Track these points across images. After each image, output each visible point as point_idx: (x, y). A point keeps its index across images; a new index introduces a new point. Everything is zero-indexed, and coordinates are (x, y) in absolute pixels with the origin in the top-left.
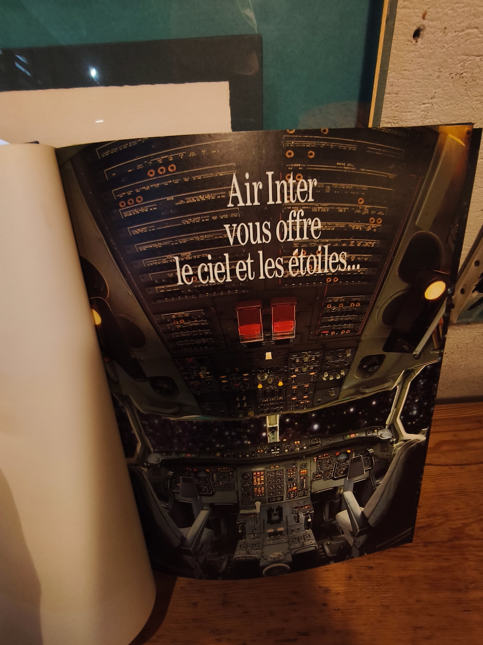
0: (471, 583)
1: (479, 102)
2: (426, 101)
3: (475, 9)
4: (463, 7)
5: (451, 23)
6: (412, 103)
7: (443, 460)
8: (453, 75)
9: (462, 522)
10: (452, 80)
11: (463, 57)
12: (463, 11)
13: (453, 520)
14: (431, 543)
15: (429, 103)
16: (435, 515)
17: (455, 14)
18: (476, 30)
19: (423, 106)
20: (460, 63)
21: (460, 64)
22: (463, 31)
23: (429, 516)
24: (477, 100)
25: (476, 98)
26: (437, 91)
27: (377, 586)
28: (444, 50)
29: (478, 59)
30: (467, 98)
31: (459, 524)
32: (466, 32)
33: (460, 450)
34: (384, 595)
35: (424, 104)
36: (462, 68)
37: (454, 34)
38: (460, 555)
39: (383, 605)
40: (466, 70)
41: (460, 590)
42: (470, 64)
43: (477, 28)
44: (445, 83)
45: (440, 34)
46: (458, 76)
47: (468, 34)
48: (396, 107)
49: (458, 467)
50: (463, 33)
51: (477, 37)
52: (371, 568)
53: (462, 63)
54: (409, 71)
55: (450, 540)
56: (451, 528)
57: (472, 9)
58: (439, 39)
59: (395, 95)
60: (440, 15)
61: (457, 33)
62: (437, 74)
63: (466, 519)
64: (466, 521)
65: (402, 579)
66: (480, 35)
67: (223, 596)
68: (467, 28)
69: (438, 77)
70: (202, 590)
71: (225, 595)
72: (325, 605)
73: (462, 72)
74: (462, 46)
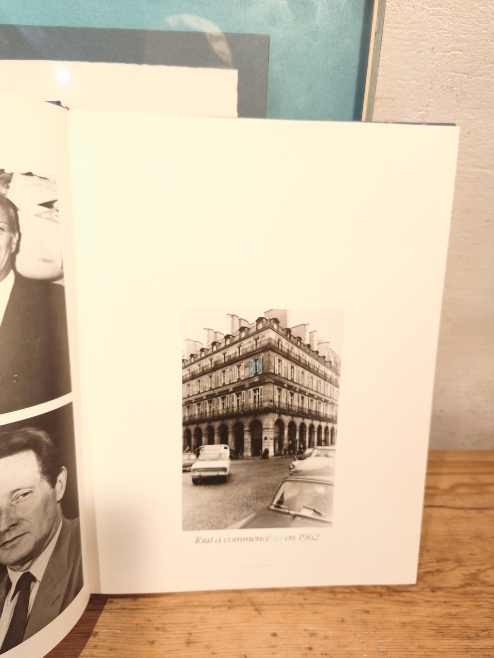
0: (483, 631)
1: (471, 114)
2: (422, 108)
3: (457, 36)
4: (447, 33)
5: (438, 44)
6: (408, 109)
7: (459, 502)
8: (445, 88)
9: (477, 567)
10: (444, 92)
11: (452, 73)
12: (448, 37)
13: (466, 566)
14: (440, 589)
15: (424, 111)
16: (446, 560)
17: (441, 38)
18: (460, 53)
19: (419, 113)
20: (449, 78)
21: (449, 80)
22: (449, 52)
23: (438, 561)
24: (469, 112)
25: (468, 110)
26: (431, 100)
27: (374, 631)
28: (434, 66)
29: (465, 76)
30: (459, 109)
31: (473, 570)
32: (452, 53)
33: (478, 494)
34: (381, 641)
35: (420, 111)
36: (451, 82)
37: (441, 54)
38: (472, 601)
39: (379, 652)
40: (455, 85)
41: (469, 638)
42: (458, 80)
43: (462, 51)
44: (438, 94)
45: (429, 53)
46: (448, 90)
47: (454, 55)
48: (394, 111)
49: (475, 511)
51: (462, 57)
52: (368, 612)
53: (451, 79)
54: (403, 80)
55: (462, 586)
56: (463, 574)
57: (455, 35)
58: (429, 56)
59: (391, 101)
60: (428, 37)
61: (444, 53)
62: (429, 86)
63: (481, 565)
64: (482, 568)
65: (403, 624)
66: (465, 57)
67: (188, 635)
68: (452, 50)
69: (431, 88)
70: (163, 628)
71: (190, 634)
72: (310, 649)
73: (452, 86)
74: (449, 64)
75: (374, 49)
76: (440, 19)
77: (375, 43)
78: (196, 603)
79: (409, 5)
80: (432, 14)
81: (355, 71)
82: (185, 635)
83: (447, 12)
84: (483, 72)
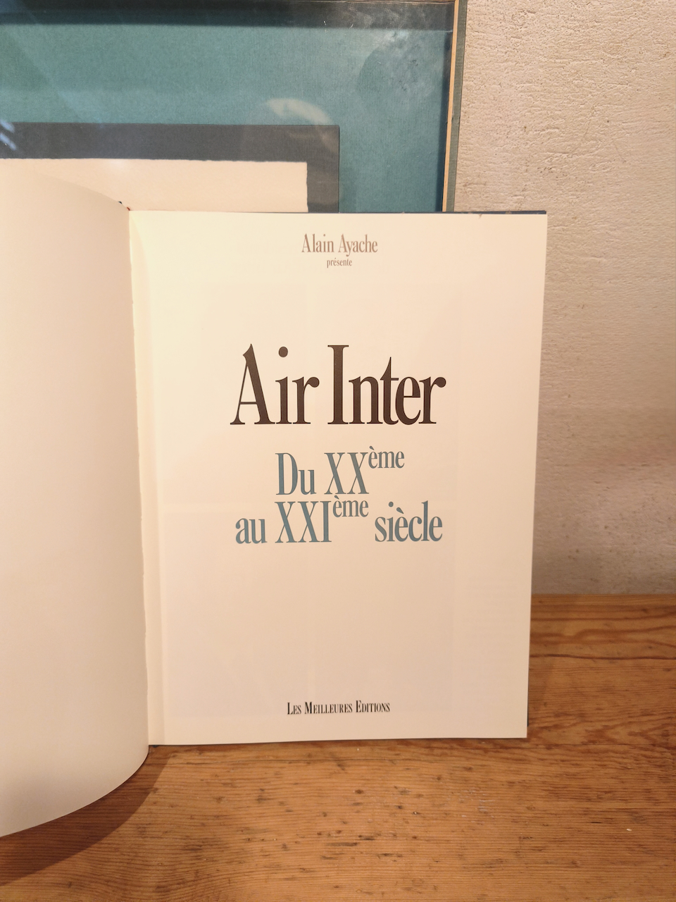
0: (606, 792)
1: (575, 197)
2: (517, 193)
3: (551, 112)
4: (539, 110)
5: (530, 123)
6: (502, 194)
7: (587, 651)
8: (542, 169)
9: (604, 724)
10: (542, 174)
11: (549, 153)
12: (541, 114)
13: (591, 722)
14: (557, 746)
15: (521, 195)
16: (566, 714)
17: (533, 116)
18: (557, 130)
19: (515, 198)
20: (547, 158)
21: (547, 160)
22: (544, 130)
23: (557, 715)
24: (572, 195)
25: (571, 193)
26: (527, 183)
27: (476, 790)
28: (528, 146)
29: (565, 156)
30: (561, 192)
31: (599, 726)
32: (547, 131)
33: (611, 642)
34: (484, 801)
35: (516, 196)
36: (549, 163)
37: (535, 133)
38: (596, 760)
39: (481, 812)
40: (554, 166)
41: (589, 800)
42: (557, 160)
43: (558, 129)
44: (535, 177)
45: (521, 132)
46: (547, 171)
47: (550, 133)
48: (487, 197)
49: (607, 661)
50: (543, 132)
51: (559, 136)
52: (470, 769)
53: (549, 159)
54: (494, 163)
55: (584, 744)
56: (586, 730)
57: (549, 112)
58: (521, 136)
59: (483, 186)
60: (518, 116)
61: (538, 132)
62: (524, 168)
63: (609, 720)
64: (610, 724)
65: (511, 784)
66: (562, 135)
67: (260, 792)
68: (547, 128)
69: (527, 171)
70: (231, 783)
71: (262, 790)
72: (400, 807)
73: (551, 167)
74: (545, 143)
75: (451, 136)
76: (531, 95)
77: (452, 129)
78: (271, 758)
79: (494, 83)
80: (521, 92)
81: (435, 157)
82: (256, 792)
83: (537, 88)
84: (584, 150)
